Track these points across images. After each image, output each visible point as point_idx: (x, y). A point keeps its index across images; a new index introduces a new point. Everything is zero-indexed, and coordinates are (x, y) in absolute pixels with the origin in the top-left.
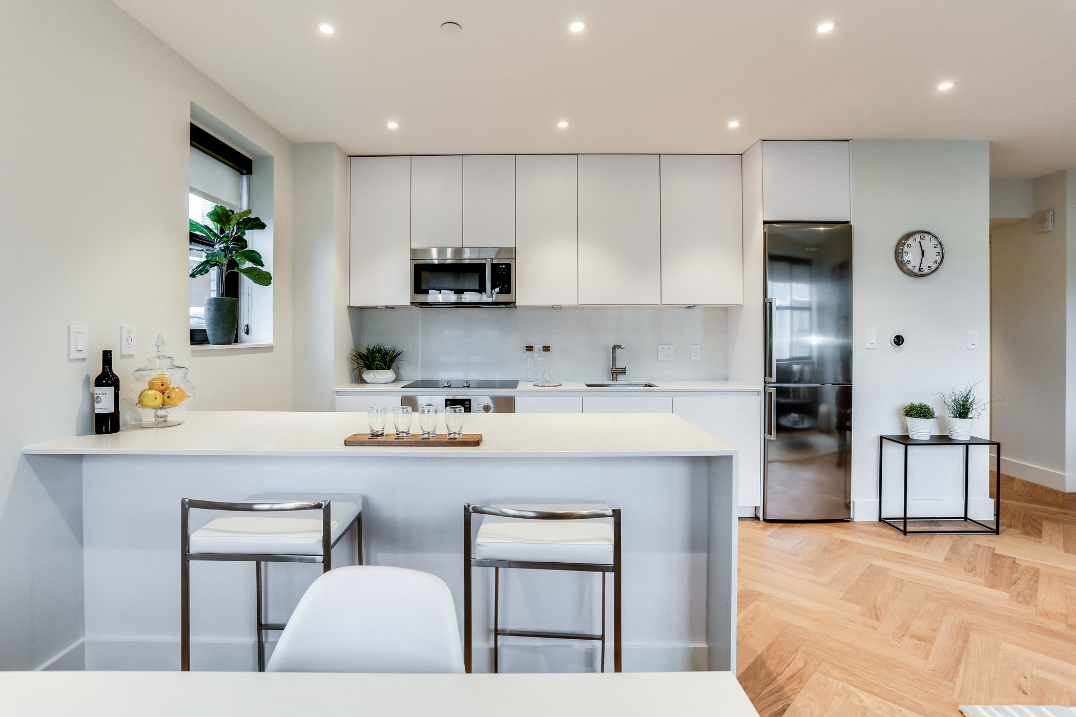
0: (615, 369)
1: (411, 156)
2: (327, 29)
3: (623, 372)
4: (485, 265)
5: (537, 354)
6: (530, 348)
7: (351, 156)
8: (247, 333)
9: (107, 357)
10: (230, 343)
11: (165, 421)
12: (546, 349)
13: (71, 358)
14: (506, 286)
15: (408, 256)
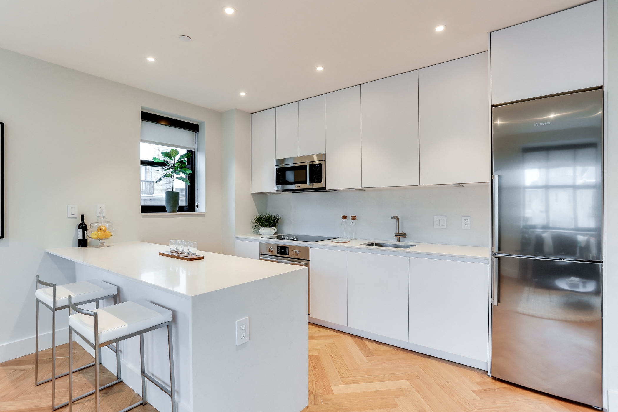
0: (399, 233)
1: (276, 107)
2: (151, 59)
3: (404, 236)
4: (306, 166)
5: (349, 220)
6: (344, 217)
7: (252, 114)
8: (197, 207)
9: (83, 217)
10: (175, 212)
11: (103, 245)
12: (354, 218)
13: (69, 217)
14: (319, 178)
15: (275, 163)
